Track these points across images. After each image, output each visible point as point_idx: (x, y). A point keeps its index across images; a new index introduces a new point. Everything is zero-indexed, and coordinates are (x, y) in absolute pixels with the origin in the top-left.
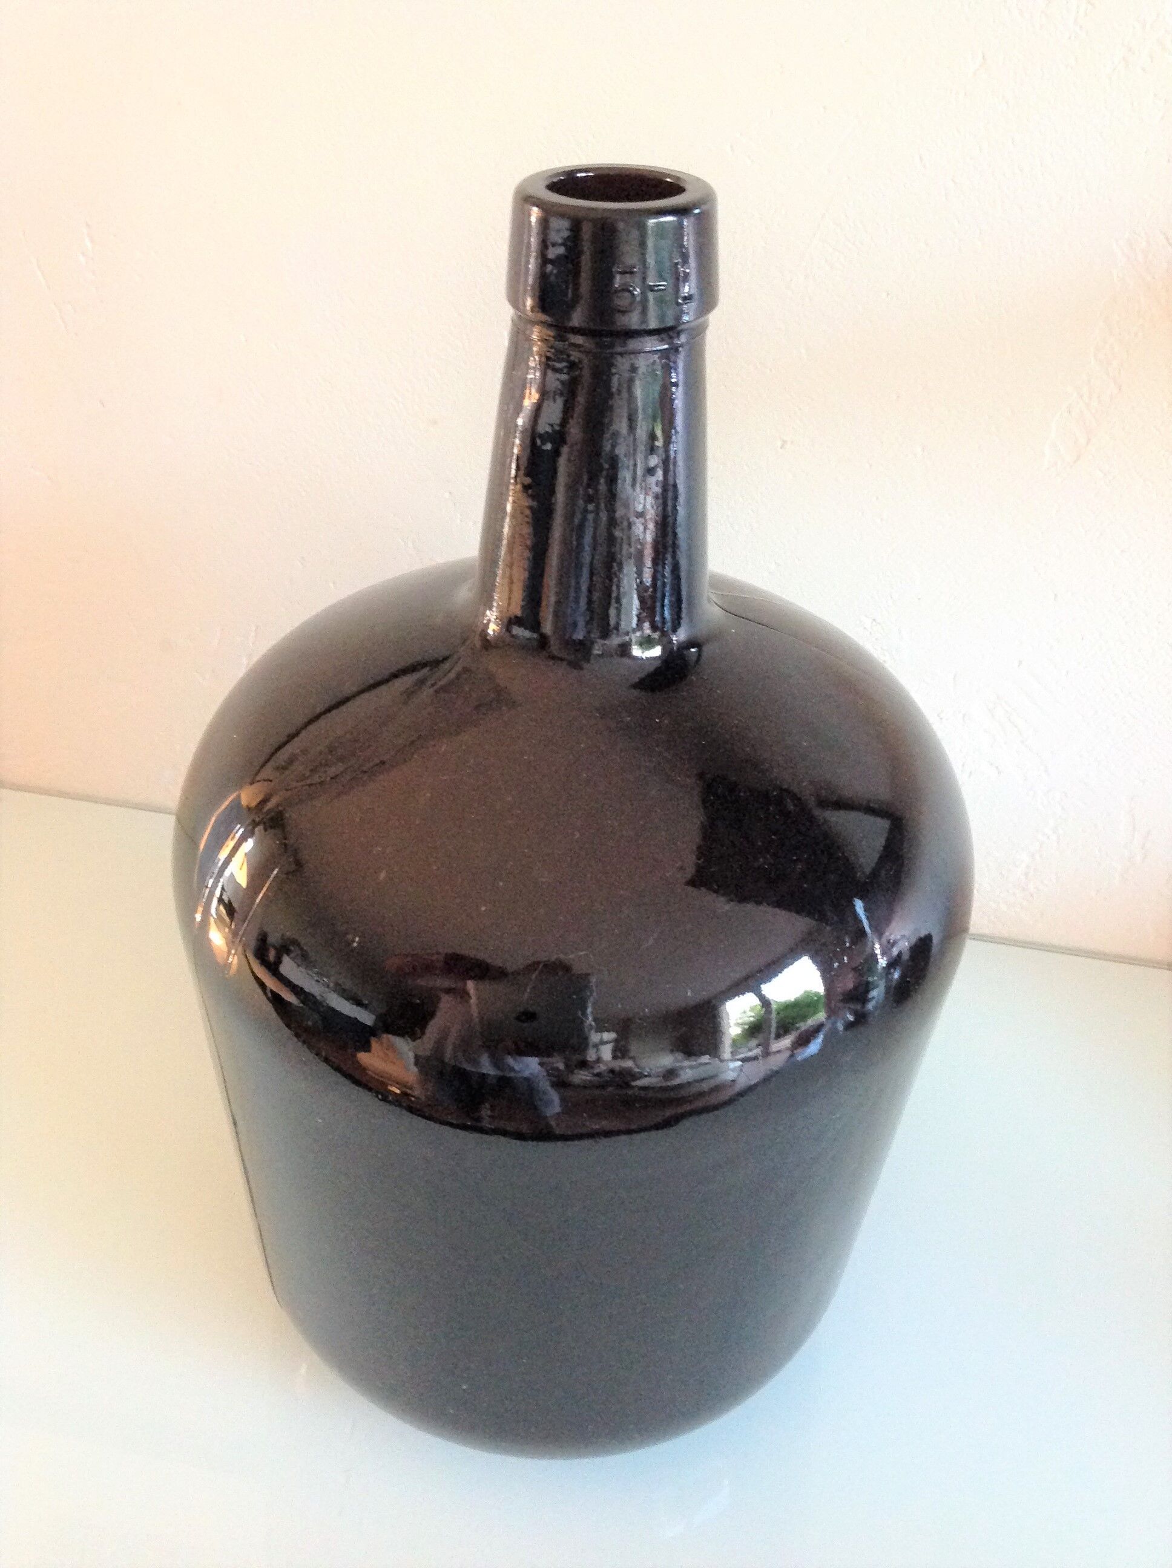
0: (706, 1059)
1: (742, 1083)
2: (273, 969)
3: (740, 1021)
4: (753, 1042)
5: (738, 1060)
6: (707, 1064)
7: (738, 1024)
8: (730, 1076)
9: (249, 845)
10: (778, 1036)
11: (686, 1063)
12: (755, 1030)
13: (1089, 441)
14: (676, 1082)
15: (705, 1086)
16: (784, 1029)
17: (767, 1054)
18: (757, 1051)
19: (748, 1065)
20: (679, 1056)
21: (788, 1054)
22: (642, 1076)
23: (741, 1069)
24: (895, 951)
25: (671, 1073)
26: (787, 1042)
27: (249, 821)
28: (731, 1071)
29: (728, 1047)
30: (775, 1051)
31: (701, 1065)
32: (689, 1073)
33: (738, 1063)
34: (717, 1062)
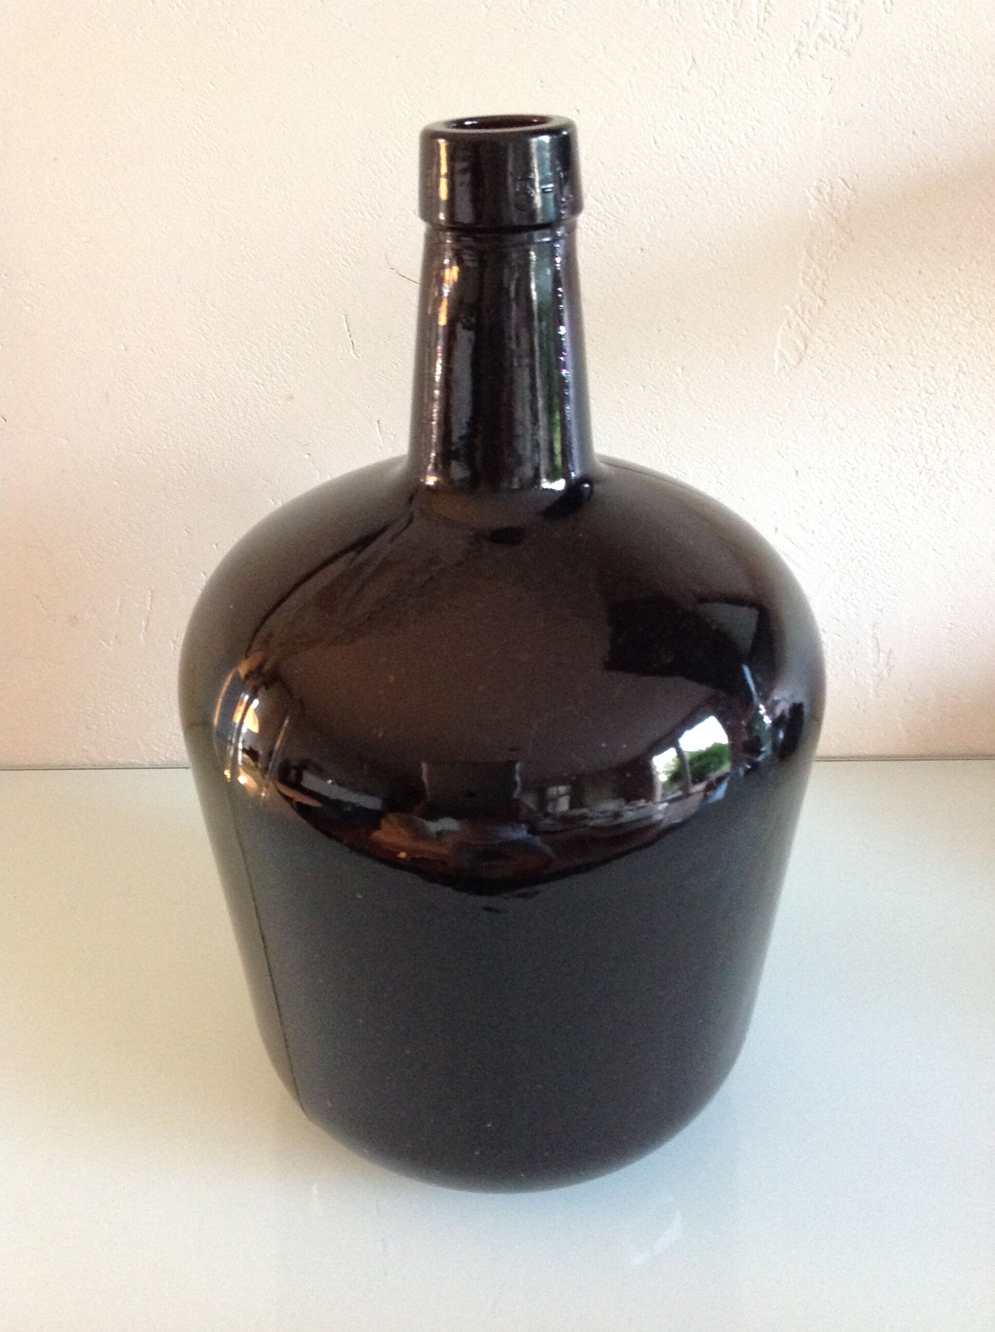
0: (642, 803)
2: (296, 785)
3: (665, 770)
4: (676, 786)
5: (665, 801)
6: (644, 806)
8: (659, 817)
9: (256, 703)
10: (695, 783)
11: (626, 807)
12: (676, 777)
13: (806, 346)
14: (621, 820)
15: (641, 825)
16: (699, 776)
17: (687, 795)
18: (680, 793)
19: (672, 806)
20: (621, 801)
21: (701, 796)
22: (592, 819)
23: (667, 809)
24: (778, 711)
25: (617, 815)
26: (700, 787)
27: (251, 687)
28: (660, 812)
29: (659, 791)
30: (693, 794)
31: (639, 808)
32: (630, 814)
33: (665, 805)
34: (650, 804)
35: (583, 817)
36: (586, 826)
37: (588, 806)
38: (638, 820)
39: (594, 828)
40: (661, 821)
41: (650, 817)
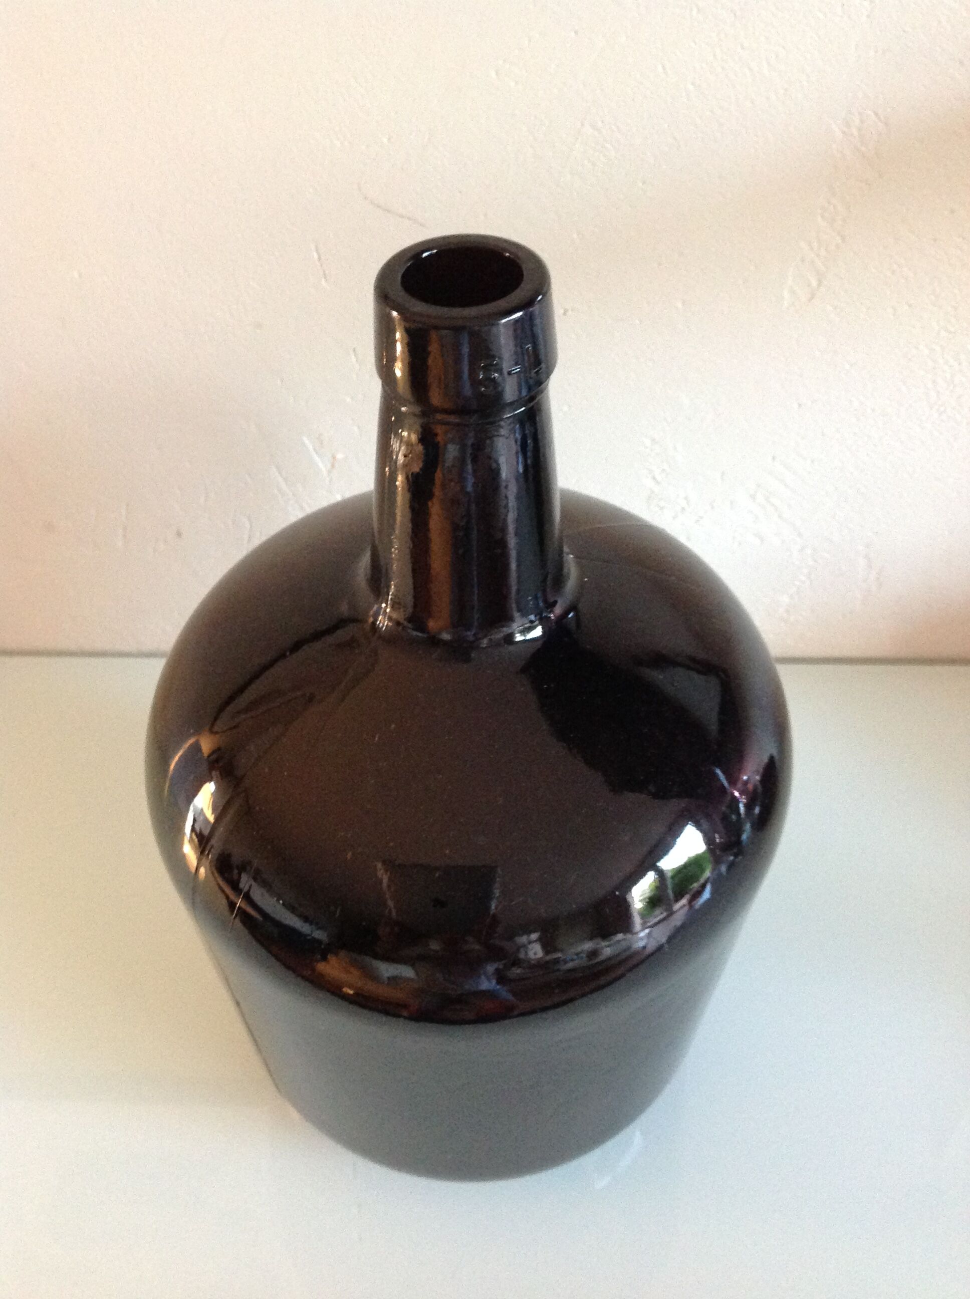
0: (620, 936)
1: (652, 946)
3: (642, 898)
4: (656, 910)
5: (647, 928)
6: (622, 940)
7: (641, 901)
8: (641, 944)
10: (677, 900)
11: (604, 944)
12: (654, 901)
14: (602, 958)
15: (623, 956)
16: (681, 891)
17: (671, 913)
18: (665, 914)
19: (656, 929)
21: (686, 909)
22: (565, 962)
23: (649, 934)
25: (594, 953)
26: (684, 901)
28: (642, 939)
29: (637, 921)
30: (675, 912)
31: (619, 941)
32: (607, 950)
33: (647, 931)
34: (629, 936)
35: (557, 961)
36: (558, 970)
37: (562, 951)
38: (618, 955)
39: (570, 971)
40: (644, 948)
41: (629, 948)
